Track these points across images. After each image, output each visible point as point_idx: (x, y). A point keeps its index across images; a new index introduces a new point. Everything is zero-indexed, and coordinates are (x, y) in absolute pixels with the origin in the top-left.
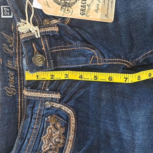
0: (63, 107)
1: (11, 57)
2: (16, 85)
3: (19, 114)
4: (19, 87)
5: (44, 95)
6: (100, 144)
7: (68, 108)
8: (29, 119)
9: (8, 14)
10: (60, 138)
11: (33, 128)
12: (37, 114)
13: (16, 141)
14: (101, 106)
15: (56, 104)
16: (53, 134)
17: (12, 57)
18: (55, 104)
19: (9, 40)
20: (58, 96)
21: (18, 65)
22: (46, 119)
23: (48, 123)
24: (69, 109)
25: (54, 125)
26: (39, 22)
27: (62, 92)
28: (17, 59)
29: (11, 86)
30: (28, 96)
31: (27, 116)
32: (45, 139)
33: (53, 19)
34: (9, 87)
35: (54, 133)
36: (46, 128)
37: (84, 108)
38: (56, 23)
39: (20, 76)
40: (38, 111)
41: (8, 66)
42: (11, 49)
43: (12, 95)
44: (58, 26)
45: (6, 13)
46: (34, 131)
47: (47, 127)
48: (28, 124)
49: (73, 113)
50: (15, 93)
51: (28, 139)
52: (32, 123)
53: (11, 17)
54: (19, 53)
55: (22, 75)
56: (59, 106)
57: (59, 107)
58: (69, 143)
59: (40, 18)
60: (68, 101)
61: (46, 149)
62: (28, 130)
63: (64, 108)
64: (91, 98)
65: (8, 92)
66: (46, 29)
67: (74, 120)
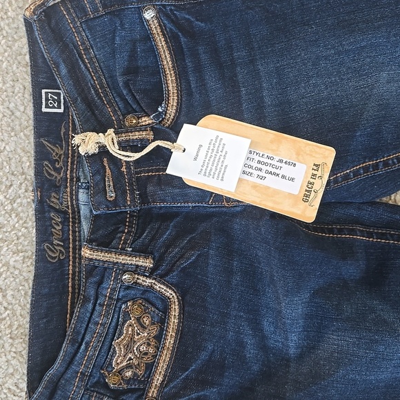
0: (156, 285)
1: (58, 187)
2: (65, 240)
3: (70, 296)
4: (71, 246)
5: (122, 259)
6: (226, 357)
7: (167, 286)
8: (90, 306)
9: (56, 105)
10: (149, 345)
11: (97, 323)
12: (106, 296)
13: (64, 345)
14: (231, 284)
15: (144, 279)
16: (135, 336)
17: (60, 186)
18: (141, 278)
19: (54, 154)
20: (148, 263)
21: (69, 203)
22: (123, 306)
23: (127, 316)
24: (168, 290)
25: (138, 320)
26: (119, 121)
27: (157, 255)
28: (68, 190)
29: (56, 242)
30: (91, 260)
31: (86, 300)
32: (119, 345)
33: (145, 116)
34: (52, 244)
35: (138, 334)
36: (123, 324)
37: (197, 288)
38: (149, 124)
39: (74, 223)
40: (109, 290)
41: (52, 204)
42: (58, 170)
43: (57, 259)
44: (153, 129)
45: (51, 103)
46: (99, 329)
47: (125, 322)
48: (88, 315)
49: (175, 297)
50: (63, 255)
51: (88, 344)
52: (96, 313)
53: (61, 110)
54: (72, 179)
55: (77, 221)
56: (149, 281)
57: (150, 285)
58: (165, 352)
59: (119, 113)
60: (166, 274)
61: (122, 365)
62: (87, 325)
63: (159, 287)
64: (211, 269)
65: (50, 253)
66: (130, 134)
67: (177, 310)
